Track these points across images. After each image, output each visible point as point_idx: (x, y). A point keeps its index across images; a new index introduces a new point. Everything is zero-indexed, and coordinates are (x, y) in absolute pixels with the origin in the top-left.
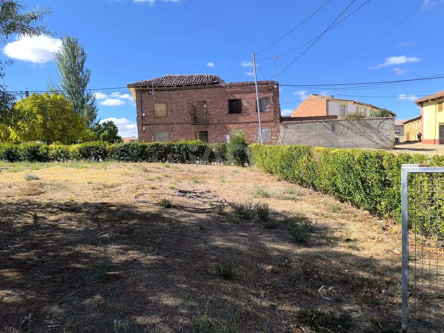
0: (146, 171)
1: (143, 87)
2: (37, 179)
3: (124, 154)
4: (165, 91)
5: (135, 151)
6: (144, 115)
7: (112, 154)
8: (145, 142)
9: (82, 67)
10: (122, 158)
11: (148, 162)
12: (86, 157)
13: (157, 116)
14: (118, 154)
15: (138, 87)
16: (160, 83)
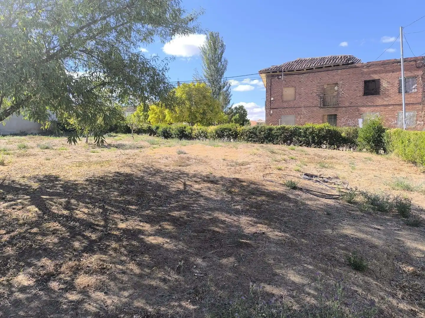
0: (273, 152)
1: (273, 72)
2: (185, 153)
3: (252, 135)
4: (294, 75)
5: (262, 133)
6: (272, 99)
7: (242, 135)
8: (272, 125)
9: (221, 58)
10: (250, 139)
11: (274, 144)
12: (221, 137)
13: (285, 100)
14: (247, 136)
15: (269, 73)
16: (290, 68)
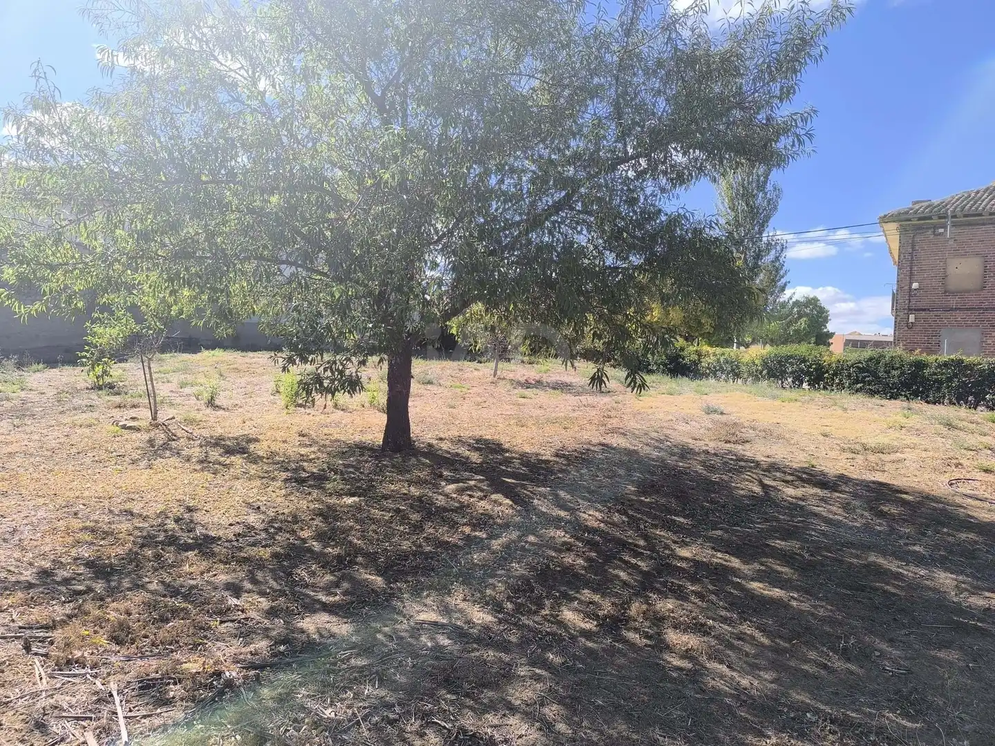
1: (920, 219)
3: (866, 377)
4: (984, 224)
5: (894, 372)
6: (915, 285)
7: (835, 374)
8: (924, 355)
9: (765, 182)
10: (859, 386)
12: (774, 376)
13: (951, 287)
14: (849, 376)
15: (910, 220)
16: (971, 207)
